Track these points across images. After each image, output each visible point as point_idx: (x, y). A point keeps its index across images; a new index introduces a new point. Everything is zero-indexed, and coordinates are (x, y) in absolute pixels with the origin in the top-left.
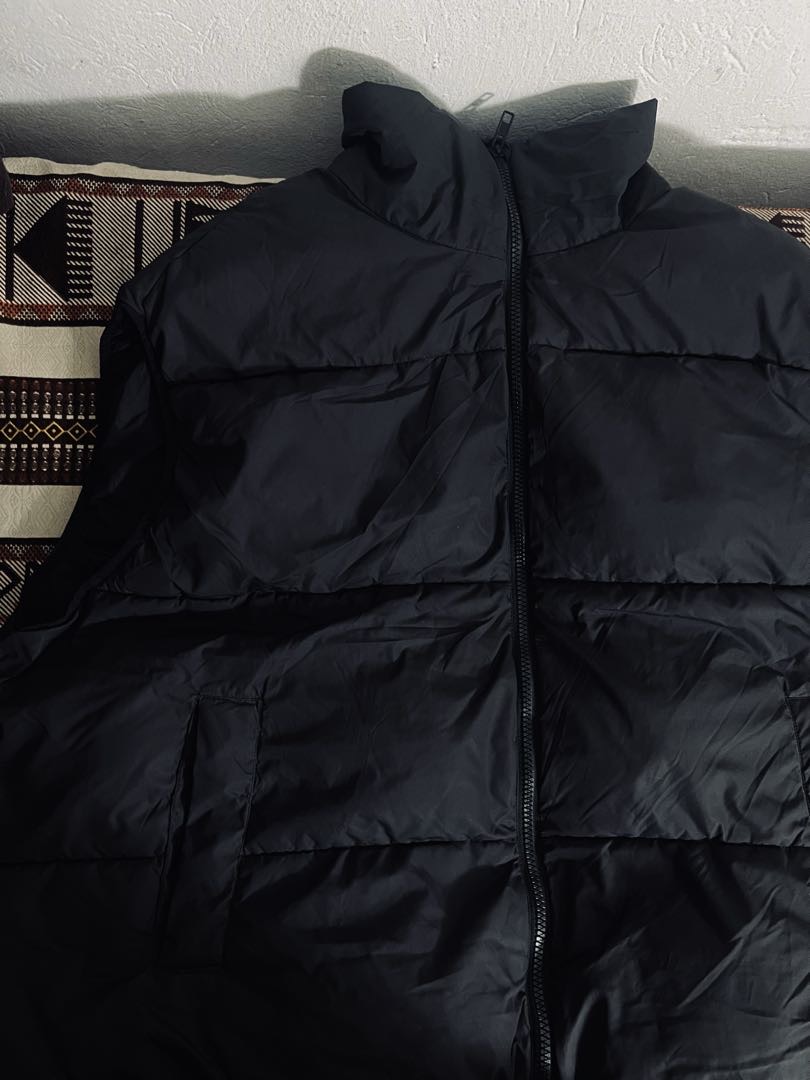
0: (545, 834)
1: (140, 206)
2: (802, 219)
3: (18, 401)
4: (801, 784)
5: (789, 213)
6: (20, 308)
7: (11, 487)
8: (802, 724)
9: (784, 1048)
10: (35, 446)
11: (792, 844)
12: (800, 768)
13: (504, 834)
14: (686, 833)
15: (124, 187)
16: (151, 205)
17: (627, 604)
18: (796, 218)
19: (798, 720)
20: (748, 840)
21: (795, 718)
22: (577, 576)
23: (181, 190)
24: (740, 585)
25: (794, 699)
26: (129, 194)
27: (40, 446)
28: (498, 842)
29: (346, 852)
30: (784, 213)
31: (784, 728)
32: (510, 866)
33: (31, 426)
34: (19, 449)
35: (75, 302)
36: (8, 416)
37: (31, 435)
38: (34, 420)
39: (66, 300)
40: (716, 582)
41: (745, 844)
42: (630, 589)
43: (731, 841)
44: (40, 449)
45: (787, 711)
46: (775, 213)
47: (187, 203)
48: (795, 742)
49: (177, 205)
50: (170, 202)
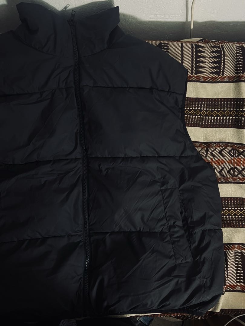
0: (91, 232)
4: (164, 214)
8: (164, 197)
11: (161, 231)
12: (164, 209)
13: (78, 233)
14: (130, 230)
17: (114, 163)
18: (166, 44)
20: (148, 231)
21: (162, 195)
22: (100, 156)
24: (147, 157)
25: (163, 189)
28: (76, 235)
29: (28, 241)
30: (163, 42)
31: (159, 198)
32: (80, 242)
40: (139, 156)
42: (114, 159)
43: (143, 231)
45: (160, 193)
46: (159, 42)
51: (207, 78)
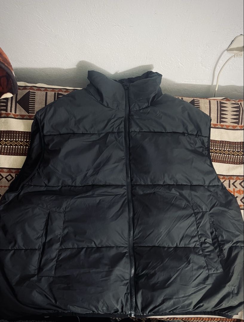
0: (135, 245)
1: (46, 93)
2: (199, 100)
3: (16, 136)
4: (196, 232)
5: (196, 99)
6: (18, 115)
7: (13, 156)
8: (197, 218)
9: (190, 293)
10: (19, 147)
11: (194, 246)
12: (196, 229)
13: (124, 245)
14: (168, 245)
15: (43, 89)
16: (49, 93)
17: (154, 190)
18: (198, 100)
19: (196, 217)
20: (184, 246)
21: (195, 216)
22: (143, 183)
23: (56, 90)
24: (181, 185)
25: (196, 212)
26: (44, 91)
27: (20, 147)
28: (123, 247)
29: (85, 249)
30: (195, 99)
31: (192, 219)
32: (126, 253)
33: (19, 142)
34: (15, 147)
35: (30, 114)
36: (13, 140)
37: (18, 144)
38: (20, 141)
39: (29, 114)
40: (175, 184)
41: (183, 247)
42: (154, 186)
43: (180, 246)
44: (20, 148)
45: (194, 215)
46: (193, 99)
47: (58, 93)
48: (195, 222)
49: (55, 93)
50: (53, 93)
51: (229, 126)
